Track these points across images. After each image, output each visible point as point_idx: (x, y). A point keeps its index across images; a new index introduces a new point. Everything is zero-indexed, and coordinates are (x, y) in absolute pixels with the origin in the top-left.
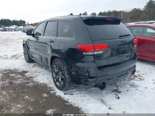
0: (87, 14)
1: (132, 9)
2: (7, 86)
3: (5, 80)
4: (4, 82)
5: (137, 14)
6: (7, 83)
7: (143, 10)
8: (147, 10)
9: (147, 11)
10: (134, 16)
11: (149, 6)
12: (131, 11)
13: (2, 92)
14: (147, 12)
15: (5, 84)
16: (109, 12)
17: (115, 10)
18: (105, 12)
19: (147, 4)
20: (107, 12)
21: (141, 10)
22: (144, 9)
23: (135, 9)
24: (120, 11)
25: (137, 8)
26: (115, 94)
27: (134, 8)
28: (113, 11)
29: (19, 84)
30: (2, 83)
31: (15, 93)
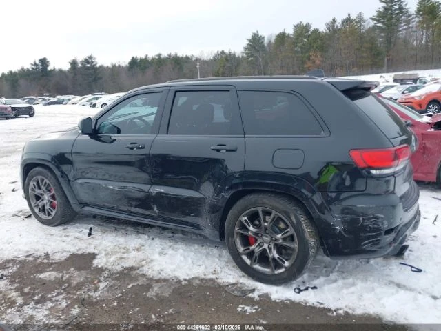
0: (96, 61)
1: (215, 52)
5: (229, 65)
7: (241, 57)
8: (251, 56)
9: (250, 59)
10: (221, 69)
11: (254, 47)
12: (214, 57)
14: (251, 61)
16: (157, 57)
17: (173, 54)
18: (146, 59)
19: (248, 42)
20: (153, 59)
21: (237, 56)
22: (244, 55)
23: (223, 52)
24: (185, 56)
25: (227, 51)
26: (401, 264)
27: (220, 51)
28: (170, 55)
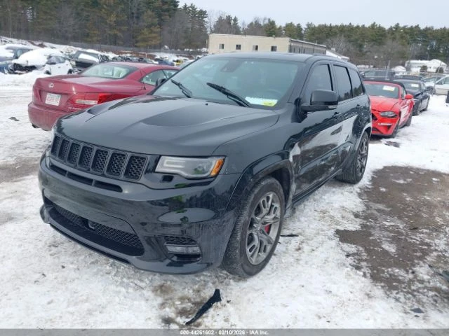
2: (425, 228)
3: (423, 243)
4: (427, 240)
6: (422, 235)
13: (442, 223)
15: (429, 235)
29: (400, 218)
30: (433, 240)
31: (420, 210)
